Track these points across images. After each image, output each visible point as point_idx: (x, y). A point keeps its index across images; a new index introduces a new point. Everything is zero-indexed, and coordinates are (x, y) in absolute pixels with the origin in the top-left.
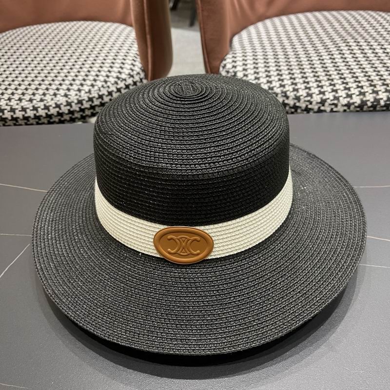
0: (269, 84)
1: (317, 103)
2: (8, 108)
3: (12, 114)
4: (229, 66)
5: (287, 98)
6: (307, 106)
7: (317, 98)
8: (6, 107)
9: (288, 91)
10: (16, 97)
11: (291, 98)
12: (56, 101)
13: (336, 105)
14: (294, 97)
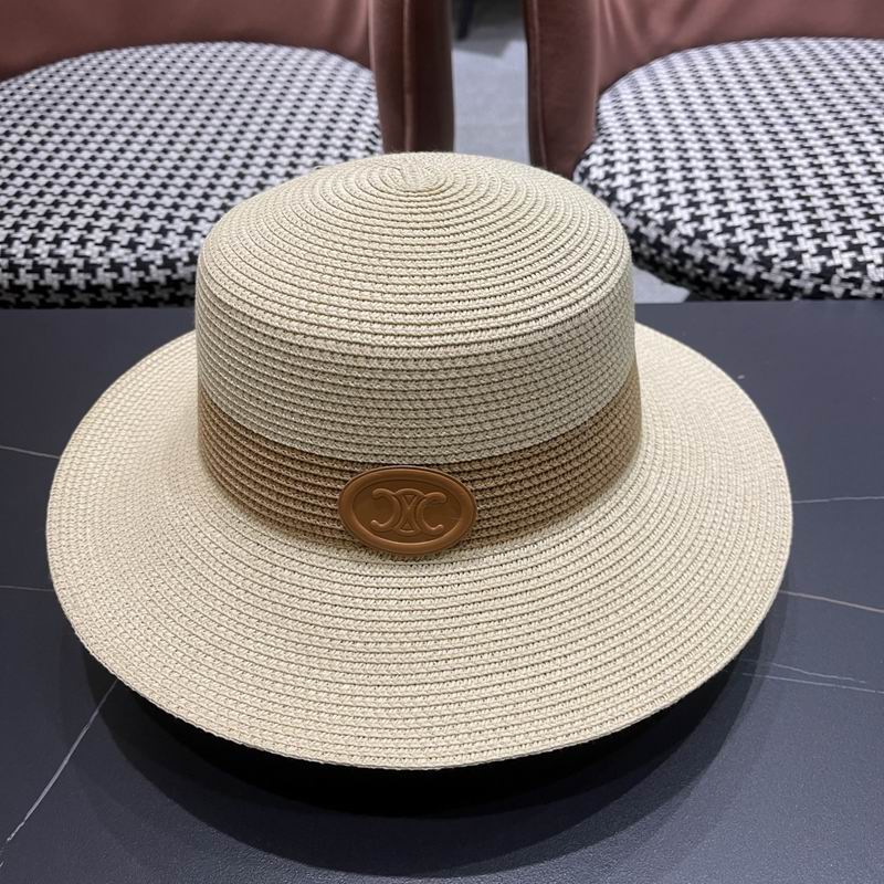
0: (695, 224)
1: (813, 275)
2: (80, 262)
3: (89, 277)
4: (597, 173)
5: (741, 259)
6: (787, 281)
7: (812, 263)
8: (75, 261)
9: (743, 242)
10: (98, 236)
11: (749, 261)
12: (191, 249)
13: (858, 283)
14: (756, 258)
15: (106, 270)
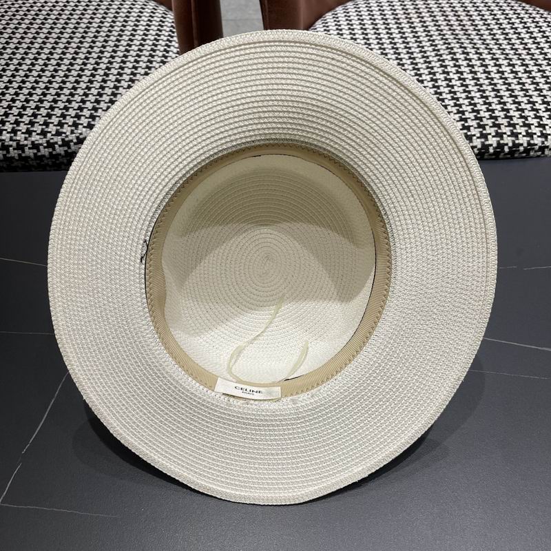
15: (29, 148)
